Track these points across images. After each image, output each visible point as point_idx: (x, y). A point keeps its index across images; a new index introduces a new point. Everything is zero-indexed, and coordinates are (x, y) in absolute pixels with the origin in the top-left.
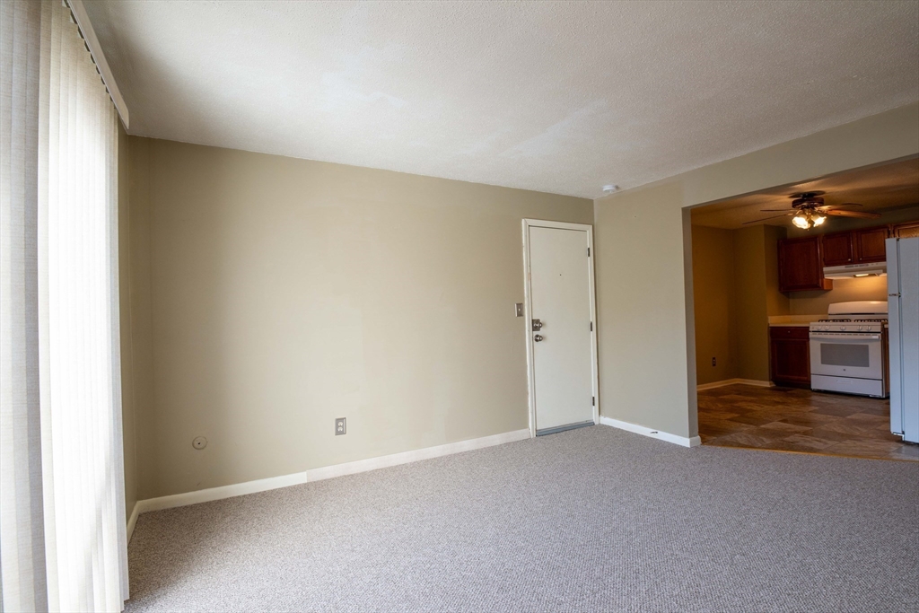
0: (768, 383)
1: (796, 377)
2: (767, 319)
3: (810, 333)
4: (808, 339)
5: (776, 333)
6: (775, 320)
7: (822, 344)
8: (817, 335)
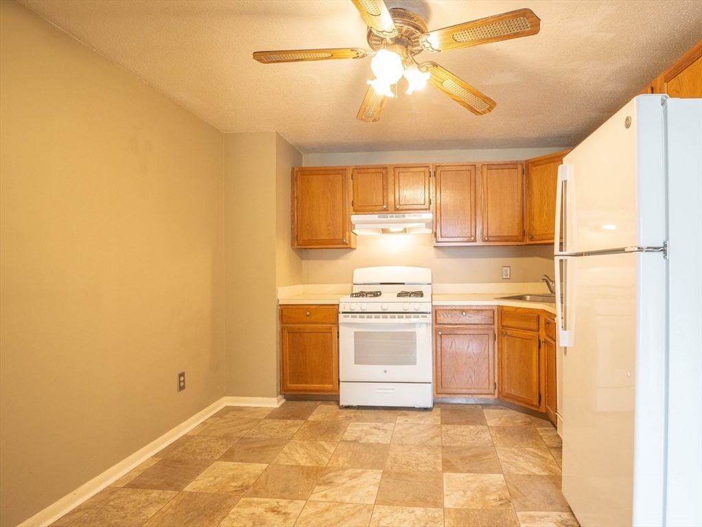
0: (275, 399)
1: (317, 386)
2: (275, 292)
3: (341, 316)
4: (337, 323)
5: (287, 314)
6: (289, 293)
7: (356, 333)
8: (350, 319)
